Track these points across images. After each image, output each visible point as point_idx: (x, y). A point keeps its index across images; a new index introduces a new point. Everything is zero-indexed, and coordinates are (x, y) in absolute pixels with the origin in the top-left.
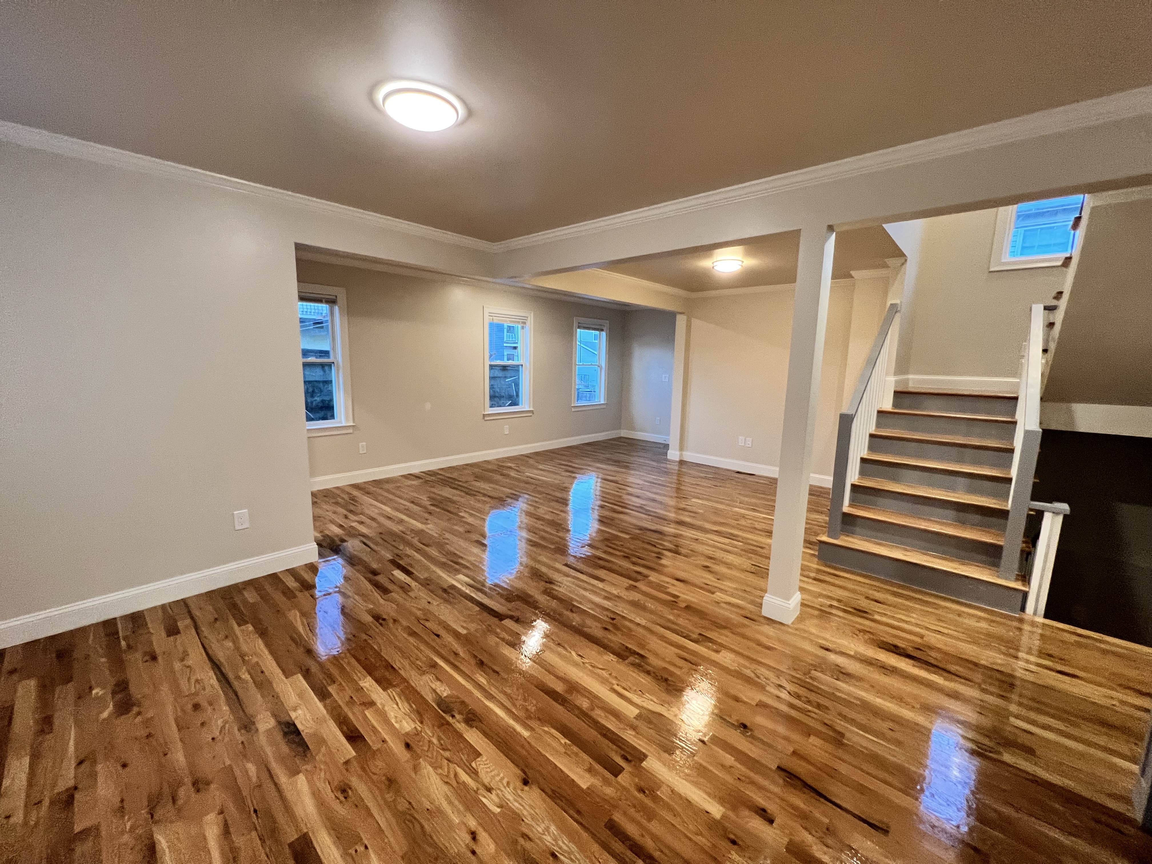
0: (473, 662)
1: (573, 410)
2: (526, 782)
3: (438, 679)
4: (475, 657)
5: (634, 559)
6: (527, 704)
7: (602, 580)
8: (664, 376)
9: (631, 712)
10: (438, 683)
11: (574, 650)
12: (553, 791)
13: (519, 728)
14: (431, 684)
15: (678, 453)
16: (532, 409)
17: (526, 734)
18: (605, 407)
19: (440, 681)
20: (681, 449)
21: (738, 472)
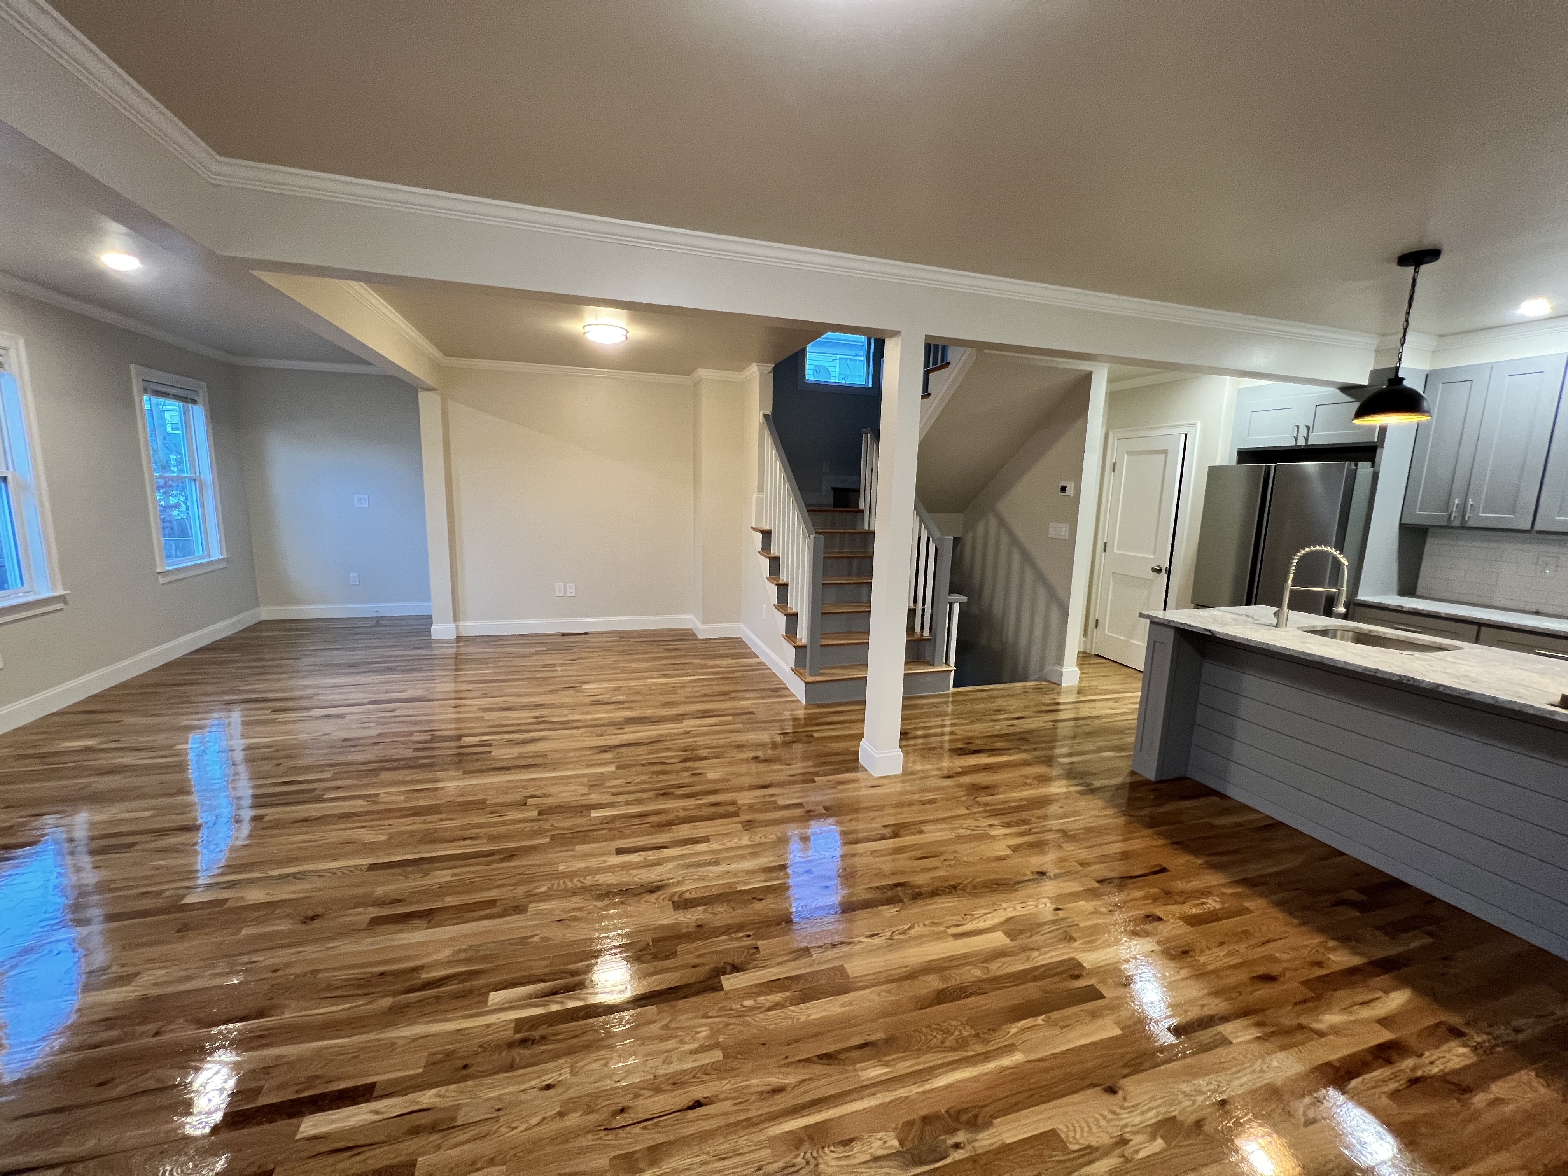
0: (818, 1069)
1: (161, 580)
2: (1112, 1090)
3: (847, 1143)
4: (808, 1060)
5: (680, 792)
6: (957, 1033)
7: (706, 839)
8: (356, 497)
9: (999, 939)
10: (857, 1147)
11: (857, 936)
12: (1125, 1066)
13: (1006, 1061)
14: (854, 1162)
15: (453, 626)
16: (60, 592)
17: (1017, 1057)
18: (224, 565)
19: (851, 1140)
20: (456, 618)
21: (563, 635)
